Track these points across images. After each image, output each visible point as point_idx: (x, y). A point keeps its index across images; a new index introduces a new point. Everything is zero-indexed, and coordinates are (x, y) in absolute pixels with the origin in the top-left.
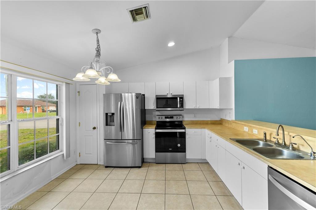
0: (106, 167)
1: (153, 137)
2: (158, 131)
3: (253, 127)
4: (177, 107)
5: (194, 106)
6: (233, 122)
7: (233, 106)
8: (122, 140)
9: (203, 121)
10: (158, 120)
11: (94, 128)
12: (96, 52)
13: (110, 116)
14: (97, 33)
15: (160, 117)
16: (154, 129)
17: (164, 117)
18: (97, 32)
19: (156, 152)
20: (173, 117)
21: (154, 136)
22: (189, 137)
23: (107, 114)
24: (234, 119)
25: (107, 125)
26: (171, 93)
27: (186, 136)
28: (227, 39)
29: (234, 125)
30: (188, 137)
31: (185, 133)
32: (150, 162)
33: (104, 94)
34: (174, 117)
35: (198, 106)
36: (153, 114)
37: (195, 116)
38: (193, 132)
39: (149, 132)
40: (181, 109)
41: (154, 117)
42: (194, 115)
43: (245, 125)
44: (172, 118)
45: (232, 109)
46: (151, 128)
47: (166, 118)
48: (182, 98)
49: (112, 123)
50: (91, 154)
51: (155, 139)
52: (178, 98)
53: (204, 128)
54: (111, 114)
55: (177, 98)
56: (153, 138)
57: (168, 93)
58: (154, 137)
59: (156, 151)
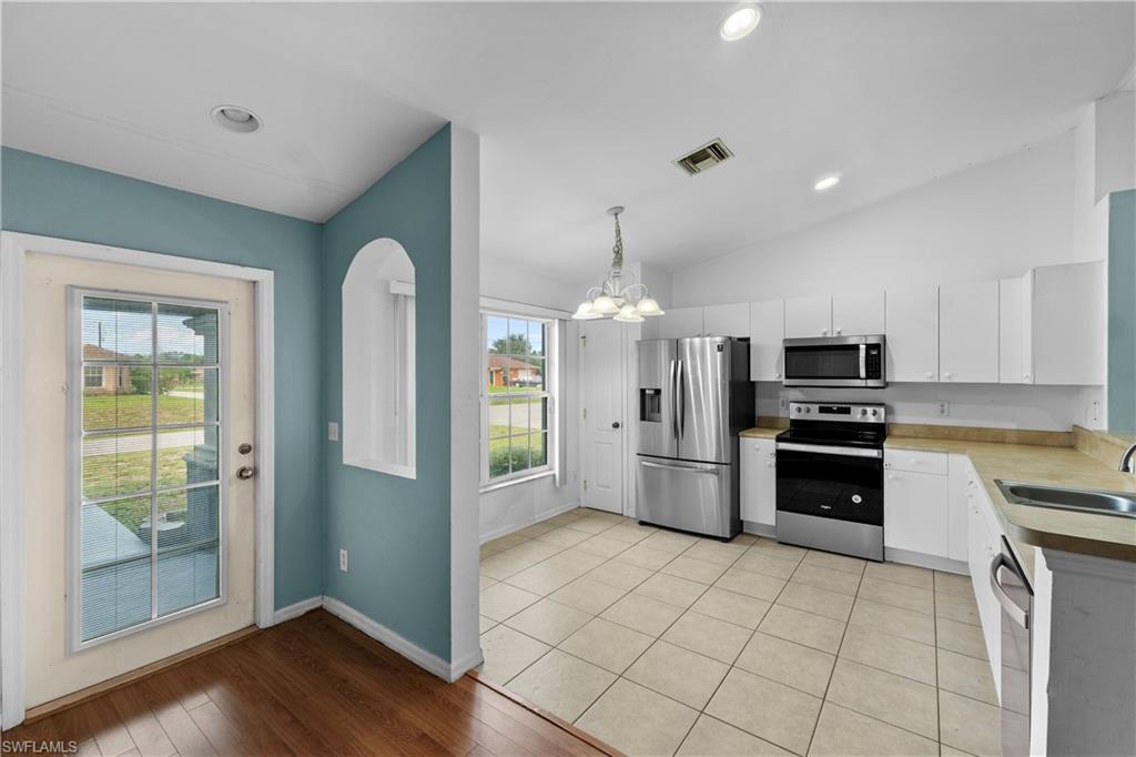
0: (643, 523)
1: (768, 463)
2: (784, 446)
4: (858, 378)
5: (930, 374)
6: (1102, 438)
7: (1103, 378)
8: (678, 459)
9: (980, 429)
10: (794, 415)
11: (616, 426)
12: (613, 255)
13: (652, 397)
14: (616, 214)
15: (803, 406)
16: (775, 441)
17: (817, 406)
18: (617, 211)
19: (778, 508)
20: (849, 408)
21: (774, 460)
22: (896, 479)
23: (643, 391)
24: (1104, 426)
25: (643, 418)
26: (839, 330)
27: (885, 472)
28: (1093, 104)
29: (1102, 453)
30: (890, 476)
31: (880, 461)
32: (760, 537)
33: (638, 342)
34: (853, 408)
35: (947, 374)
36: (778, 398)
37: (943, 412)
38: (913, 460)
39: (757, 446)
40: (871, 383)
41: (783, 405)
42: (937, 407)
44: (847, 411)
45: (1101, 387)
46: (762, 435)
47: (822, 410)
48: (877, 346)
49: (655, 415)
50: (608, 487)
51: (774, 469)
52: (862, 347)
54: (652, 392)
55: (856, 347)
56: (771, 466)
57: (825, 330)
58: (774, 465)
59: (780, 507)
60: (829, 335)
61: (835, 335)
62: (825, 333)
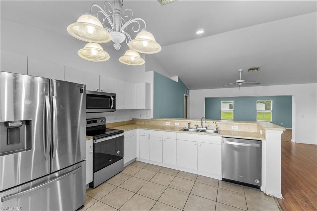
3: (175, 121)
4: (111, 109)
6: (152, 120)
16: (92, 139)
19: (94, 172)
20: (97, 120)
21: (92, 149)
22: (126, 140)
27: (124, 139)
29: (153, 123)
34: (98, 120)
37: (115, 118)
38: (129, 134)
43: (167, 121)
44: (95, 122)
45: (150, 109)
47: (88, 122)
48: (114, 97)
52: (112, 97)
53: (136, 128)
55: (109, 97)
57: (98, 89)
59: (95, 170)
60: (99, 91)
61: (100, 91)
62: (97, 90)
